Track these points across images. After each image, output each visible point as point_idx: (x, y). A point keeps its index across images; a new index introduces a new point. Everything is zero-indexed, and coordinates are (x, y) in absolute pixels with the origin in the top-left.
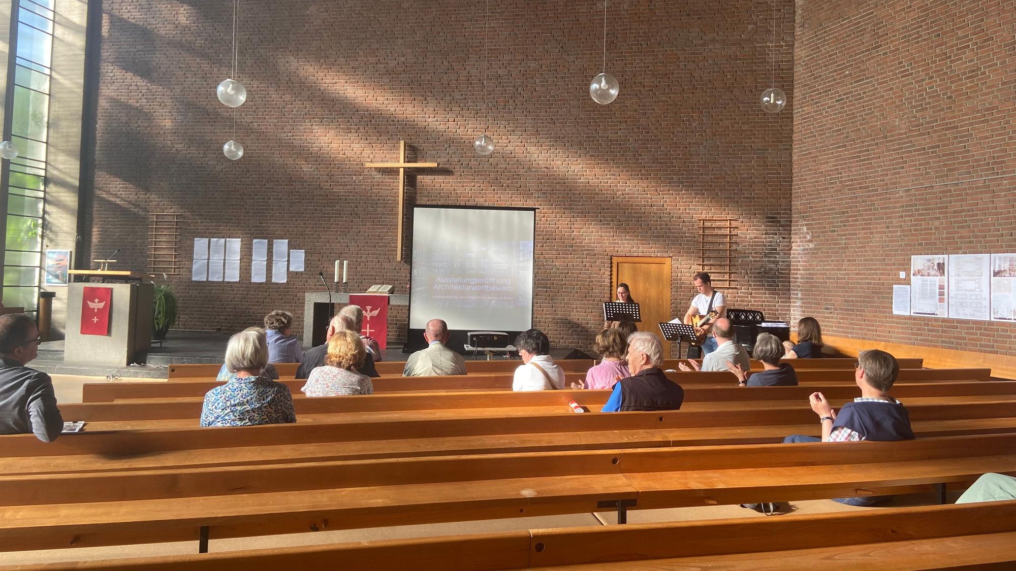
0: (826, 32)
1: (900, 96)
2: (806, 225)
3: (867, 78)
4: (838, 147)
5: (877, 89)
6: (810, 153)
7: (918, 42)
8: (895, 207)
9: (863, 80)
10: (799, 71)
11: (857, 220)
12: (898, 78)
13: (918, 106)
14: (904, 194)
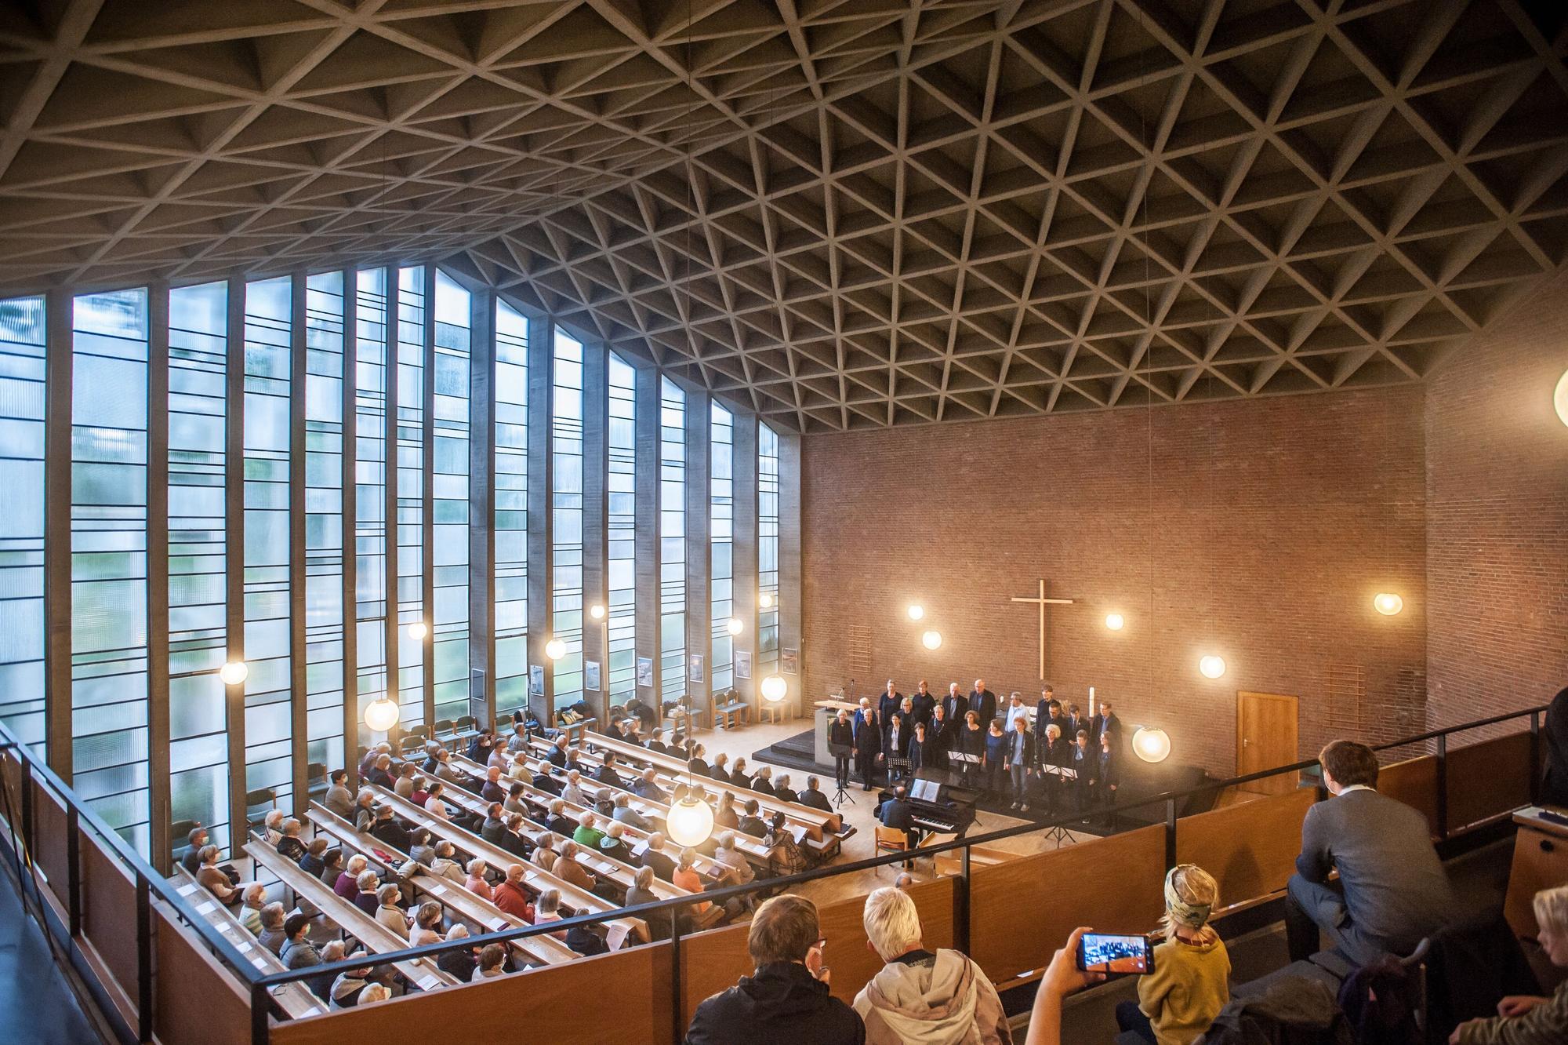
0: (1457, 503)
1: (1536, 592)
2: (1442, 682)
3: (1500, 563)
4: (1473, 619)
5: (1510, 576)
6: (1444, 615)
7: (1553, 546)
8: (1531, 697)
9: (1495, 563)
10: (1432, 532)
11: (1492, 695)
12: (1531, 573)
13: (1553, 608)
14: (1540, 687)
